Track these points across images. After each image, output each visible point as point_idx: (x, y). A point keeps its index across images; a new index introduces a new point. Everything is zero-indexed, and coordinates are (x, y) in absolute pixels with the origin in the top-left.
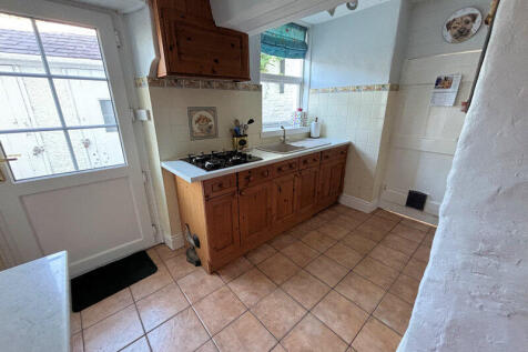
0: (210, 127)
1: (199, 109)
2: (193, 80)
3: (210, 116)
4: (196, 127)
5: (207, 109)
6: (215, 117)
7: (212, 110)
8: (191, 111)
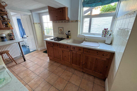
0: (62, 32)
1: (60, 27)
2: (59, 21)
3: (62, 29)
4: (59, 31)
5: (61, 28)
6: (63, 29)
7: (63, 28)
8: (59, 28)
